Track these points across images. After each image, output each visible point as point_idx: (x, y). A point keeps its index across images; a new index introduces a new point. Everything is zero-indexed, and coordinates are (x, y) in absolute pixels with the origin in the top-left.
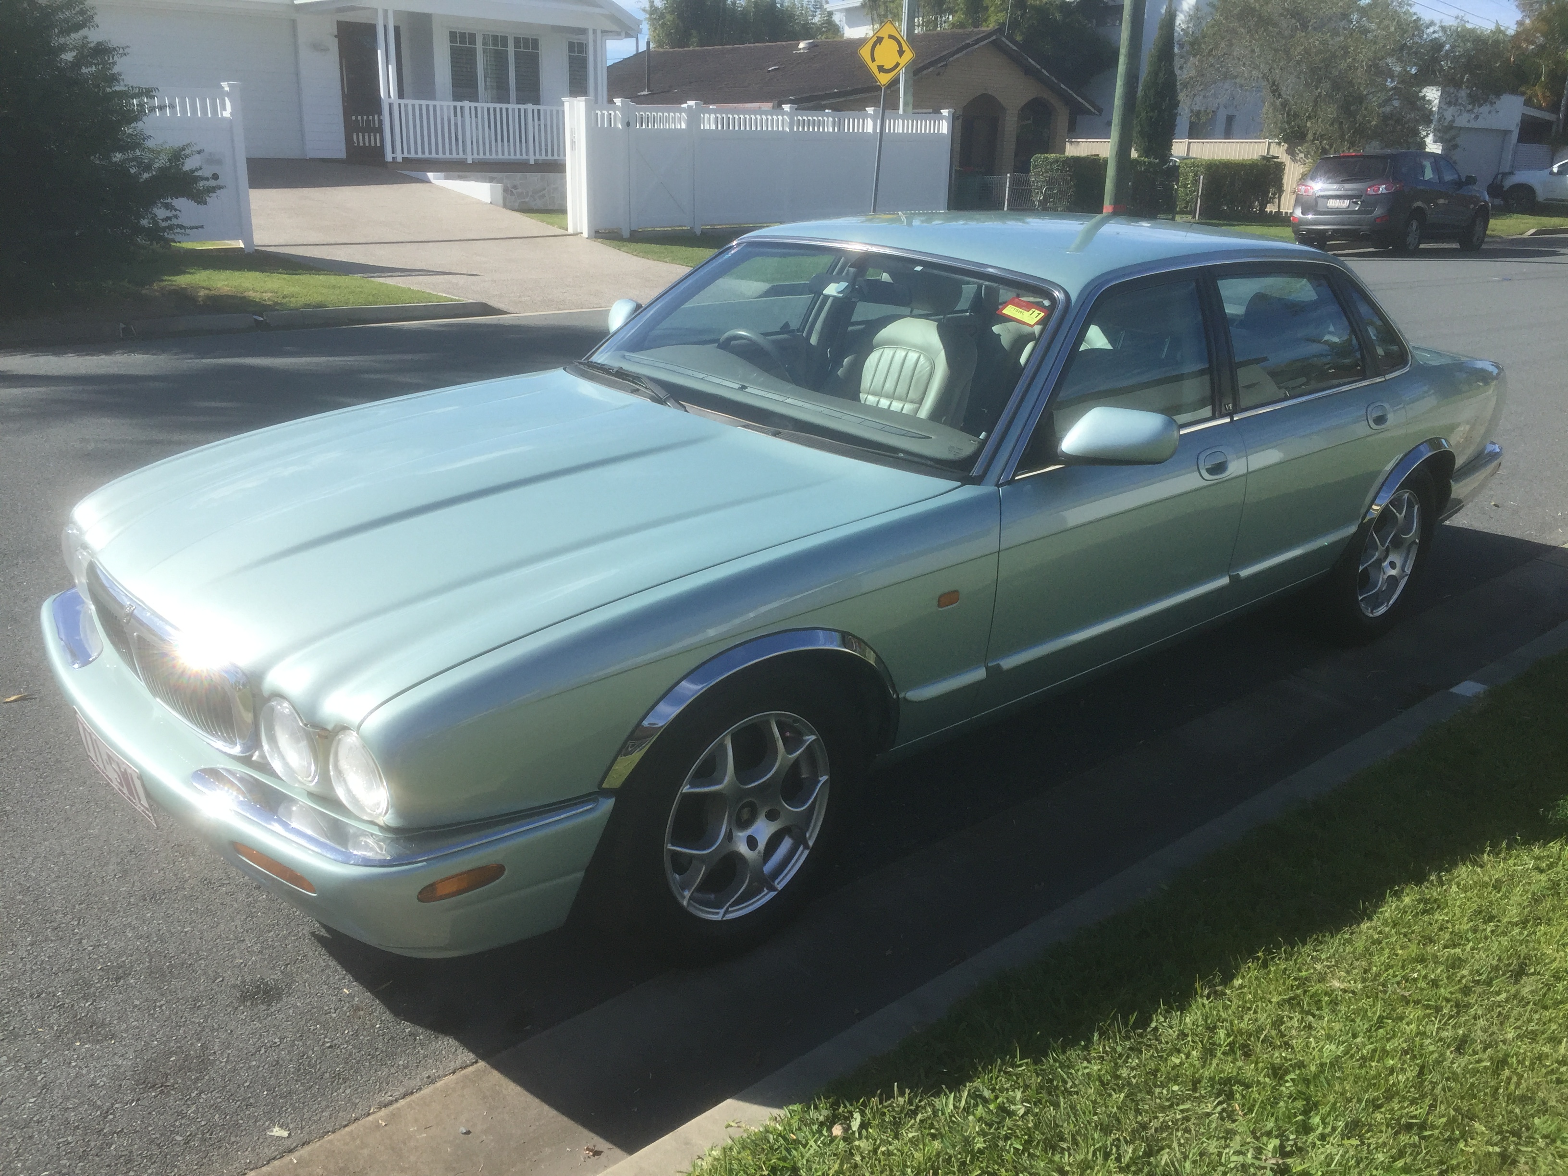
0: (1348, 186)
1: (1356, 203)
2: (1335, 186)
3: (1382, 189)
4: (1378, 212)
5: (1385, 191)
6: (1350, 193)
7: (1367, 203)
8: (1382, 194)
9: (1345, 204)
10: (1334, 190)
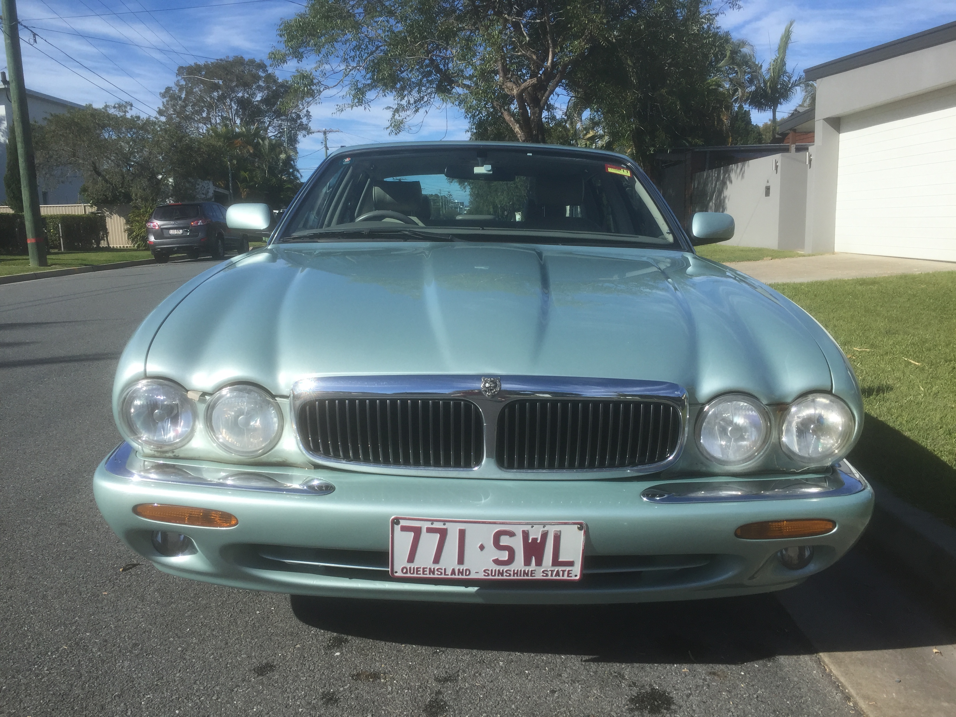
0: (179, 222)
1: (187, 231)
2: (172, 222)
3: (200, 223)
4: (201, 235)
5: (202, 224)
6: (181, 226)
7: (195, 231)
8: (200, 225)
9: (181, 232)
10: (172, 224)
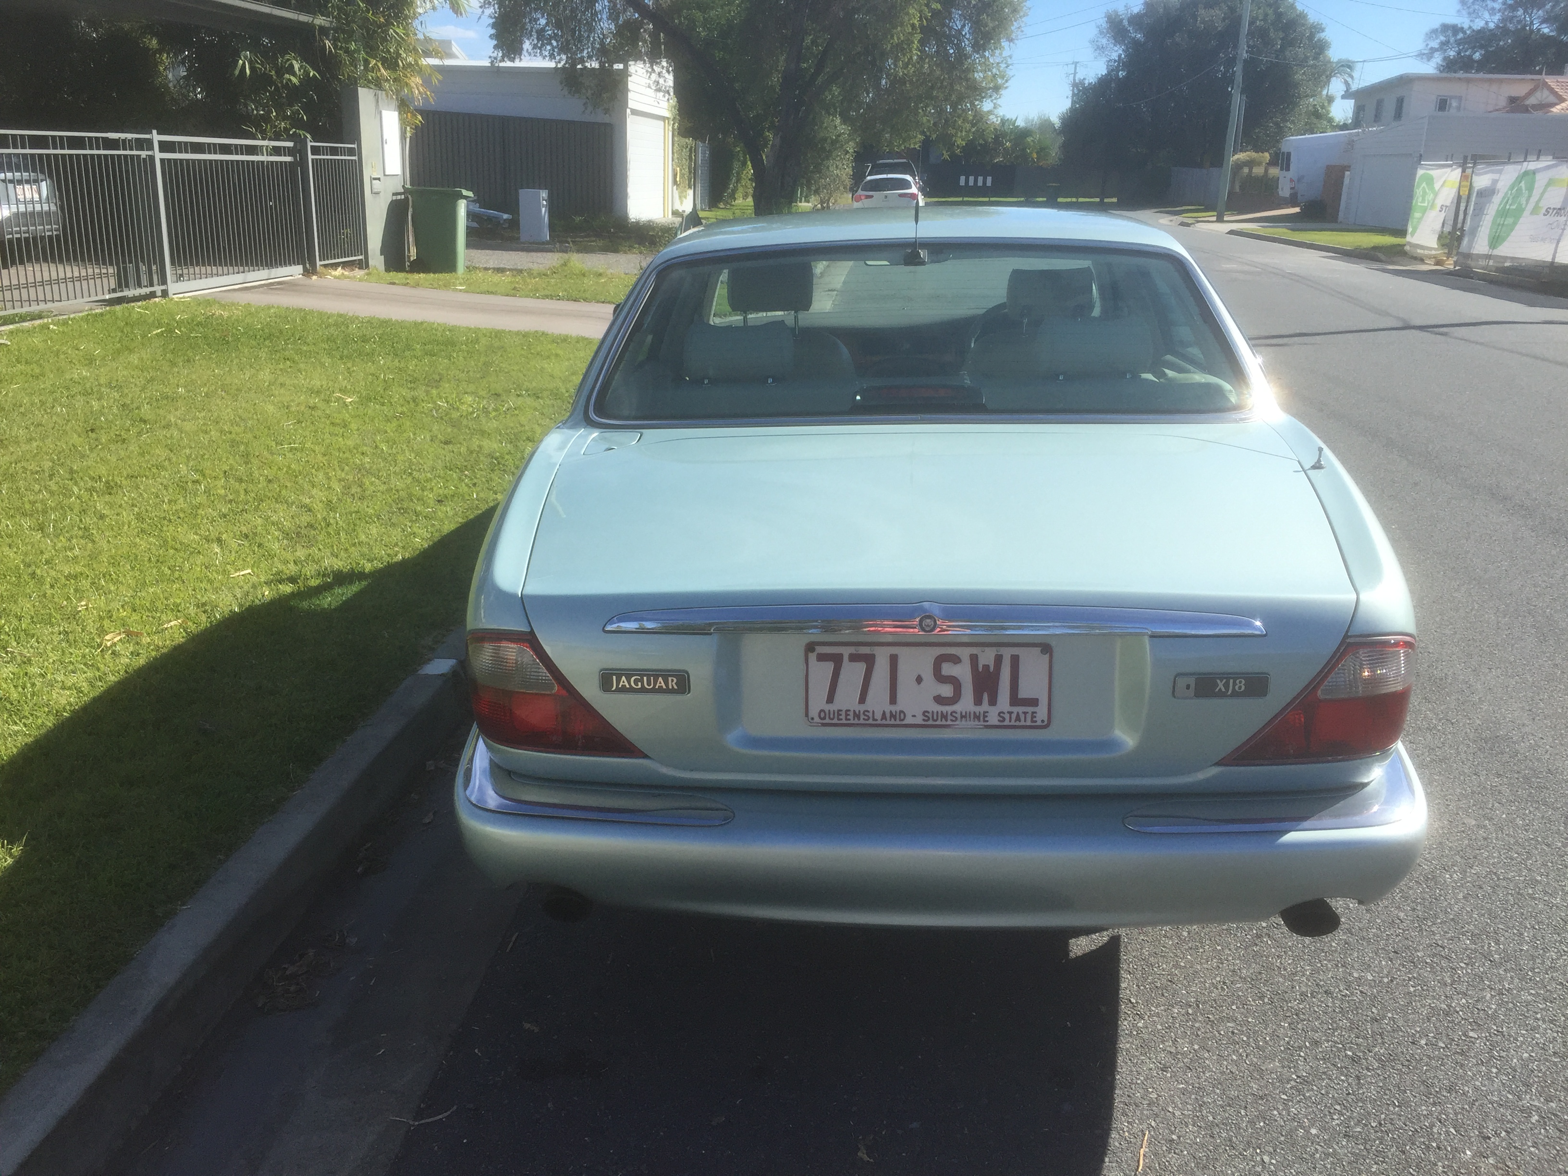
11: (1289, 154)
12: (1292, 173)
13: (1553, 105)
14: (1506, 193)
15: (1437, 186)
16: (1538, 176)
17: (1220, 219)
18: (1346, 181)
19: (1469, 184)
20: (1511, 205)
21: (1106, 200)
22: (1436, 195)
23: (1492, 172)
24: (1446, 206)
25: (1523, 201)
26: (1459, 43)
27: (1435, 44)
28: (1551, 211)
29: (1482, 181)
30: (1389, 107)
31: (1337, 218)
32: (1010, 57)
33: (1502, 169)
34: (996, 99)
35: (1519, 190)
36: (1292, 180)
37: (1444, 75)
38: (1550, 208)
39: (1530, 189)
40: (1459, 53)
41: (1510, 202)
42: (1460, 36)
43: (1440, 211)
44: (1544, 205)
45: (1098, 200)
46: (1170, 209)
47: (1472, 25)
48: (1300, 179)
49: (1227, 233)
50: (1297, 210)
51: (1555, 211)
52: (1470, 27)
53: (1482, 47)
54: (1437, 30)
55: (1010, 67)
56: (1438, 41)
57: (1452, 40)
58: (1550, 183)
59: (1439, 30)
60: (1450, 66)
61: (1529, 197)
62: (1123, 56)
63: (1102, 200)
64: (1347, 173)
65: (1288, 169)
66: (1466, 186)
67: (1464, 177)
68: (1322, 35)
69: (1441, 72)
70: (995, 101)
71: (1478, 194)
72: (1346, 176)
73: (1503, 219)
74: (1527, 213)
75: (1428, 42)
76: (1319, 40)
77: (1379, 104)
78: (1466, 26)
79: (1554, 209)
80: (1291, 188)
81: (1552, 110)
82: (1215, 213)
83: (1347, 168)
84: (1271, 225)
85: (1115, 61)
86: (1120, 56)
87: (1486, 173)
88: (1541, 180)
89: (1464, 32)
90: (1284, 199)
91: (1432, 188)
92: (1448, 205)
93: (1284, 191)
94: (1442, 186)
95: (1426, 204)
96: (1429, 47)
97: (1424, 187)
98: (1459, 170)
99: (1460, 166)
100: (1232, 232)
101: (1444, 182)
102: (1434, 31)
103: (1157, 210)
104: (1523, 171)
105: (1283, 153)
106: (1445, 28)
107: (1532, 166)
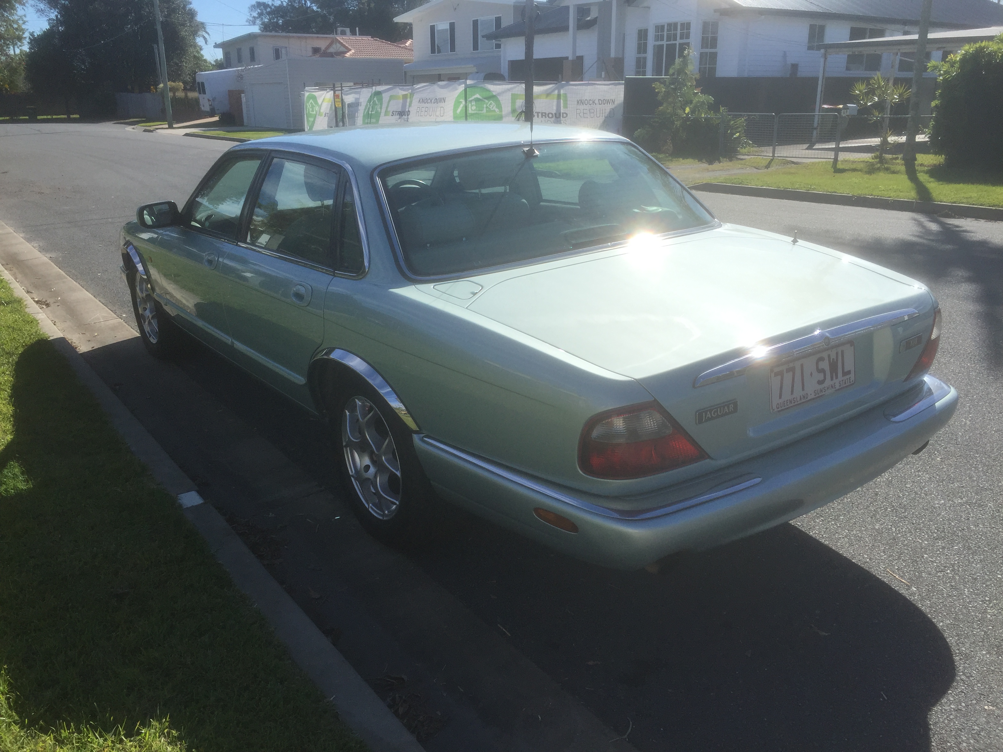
11: (203, 83)
12: (208, 95)
13: (346, 53)
14: (367, 105)
15: (320, 101)
16: (384, 95)
17: (171, 127)
18: (244, 100)
19: (340, 100)
20: (371, 111)
21: (72, 116)
22: (320, 107)
23: (356, 93)
24: (328, 113)
25: (378, 107)
26: (269, 13)
27: (255, 14)
28: (395, 113)
29: (349, 99)
30: (246, 53)
31: (243, 122)
32: (25, 16)
33: (361, 91)
34: (21, 46)
35: (374, 104)
36: (209, 100)
37: (265, 33)
38: (394, 111)
39: (380, 100)
40: (270, 20)
41: (371, 109)
42: (269, 10)
43: (325, 116)
44: (391, 109)
45: (66, 116)
46: (122, 121)
47: (274, 3)
48: (214, 99)
49: (183, 136)
50: (216, 119)
51: (397, 113)
52: (273, 5)
53: (282, 17)
54: (254, 5)
55: (27, 23)
56: (257, 12)
57: (264, 12)
58: (391, 98)
59: (256, 5)
60: (266, 27)
61: (381, 104)
62: (59, 17)
63: (69, 117)
64: (243, 95)
65: (204, 93)
66: (339, 102)
67: (335, 96)
68: (191, 6)
69: (263, 31)
70: (20, 48)
71: (348, 105)
72: (242, 97)
73: (369, 120)
74: (383, 114)
75: (252, 13)
76: (190, 10)
77: (239, 50)
78: (270, 4)
79: (396, 112)
80: (210, 105)
81: (346, 55)
82: (167, 123)
83: (242, 92)
84: (206, 129)
85: (54, 20)
86: (57, 16)
87: (350, 94)
88: (386, 97)
89: (271, 8)
90: (207, 112)
91: (316, 102)
92: (328, 112)
93: (205, 106)
94: (323, 102)
95: (314, 113)
96: (252, 16)
97: (311, 102)
98: (332, 92)
99: (332, 90)
100: (187, 135)
101: (324, 99)
102: (253, 6)
103: (115, 122)
104: (374, 91)
105: (198, 83)
106: (259, 4)
107: (380, 88)
